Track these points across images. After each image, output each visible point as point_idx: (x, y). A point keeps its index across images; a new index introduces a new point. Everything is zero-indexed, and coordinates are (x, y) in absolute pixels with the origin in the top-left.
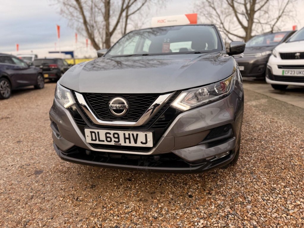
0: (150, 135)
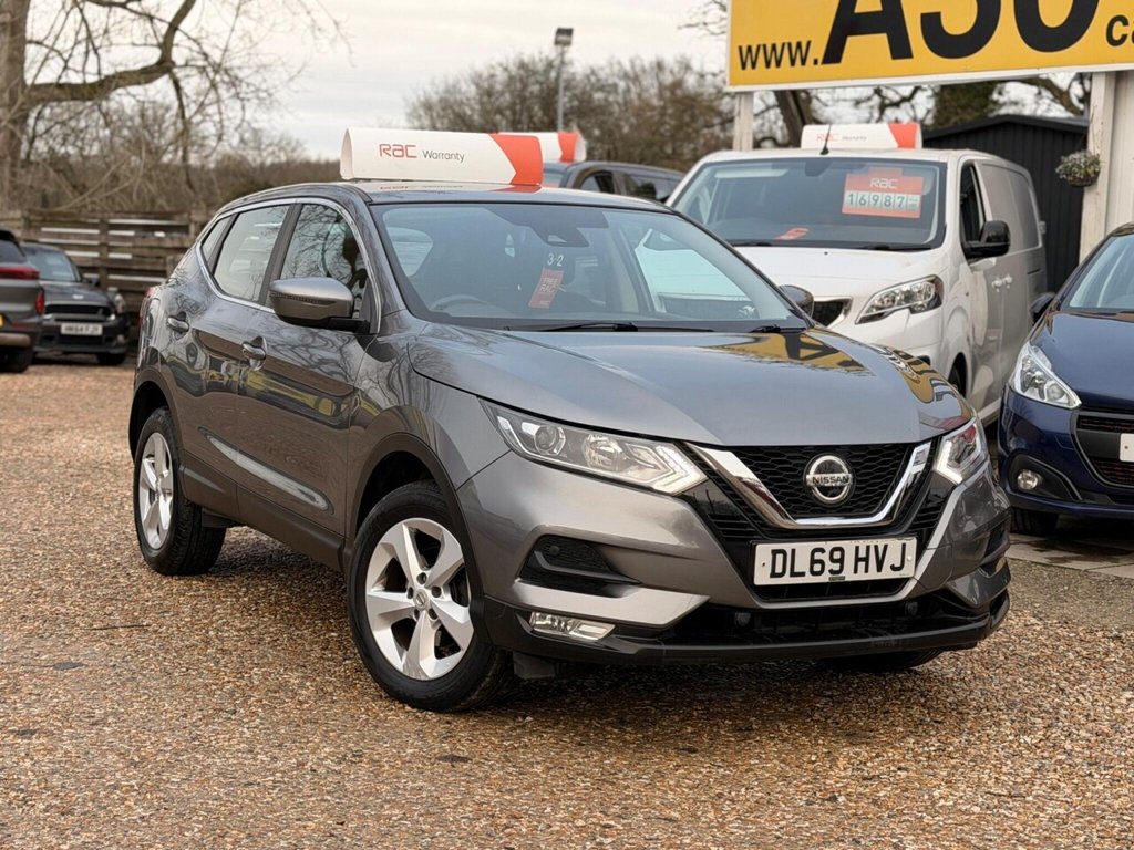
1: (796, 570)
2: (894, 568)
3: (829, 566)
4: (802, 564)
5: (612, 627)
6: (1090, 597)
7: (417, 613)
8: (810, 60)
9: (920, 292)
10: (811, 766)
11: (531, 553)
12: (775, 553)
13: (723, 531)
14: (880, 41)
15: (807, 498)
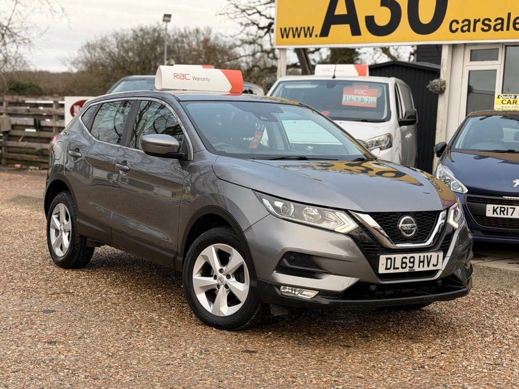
0: (441, 254)
1: (396, 267)
2: (434, 265)
3: (409, 265)
4: (398, 264)
5: (317, 292)
6: (479, 276)
7: (218, 286)
8: (314, 35)
9: (383, 140)
10: (404, 353)
11: (281, 260)
12: (387, 259)
13: (367, 250)
14: (347, 28)
15: (399, 235)
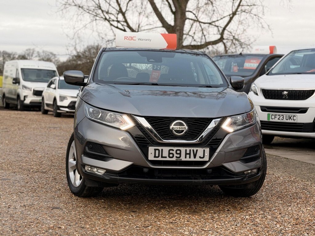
2: (200, 157)
3: (175, 155)
4: (165, 154)
5: (105, 171)
11: (85, 147)
12: (155, 150)
13: (139, 142)
15: (170, 134)
